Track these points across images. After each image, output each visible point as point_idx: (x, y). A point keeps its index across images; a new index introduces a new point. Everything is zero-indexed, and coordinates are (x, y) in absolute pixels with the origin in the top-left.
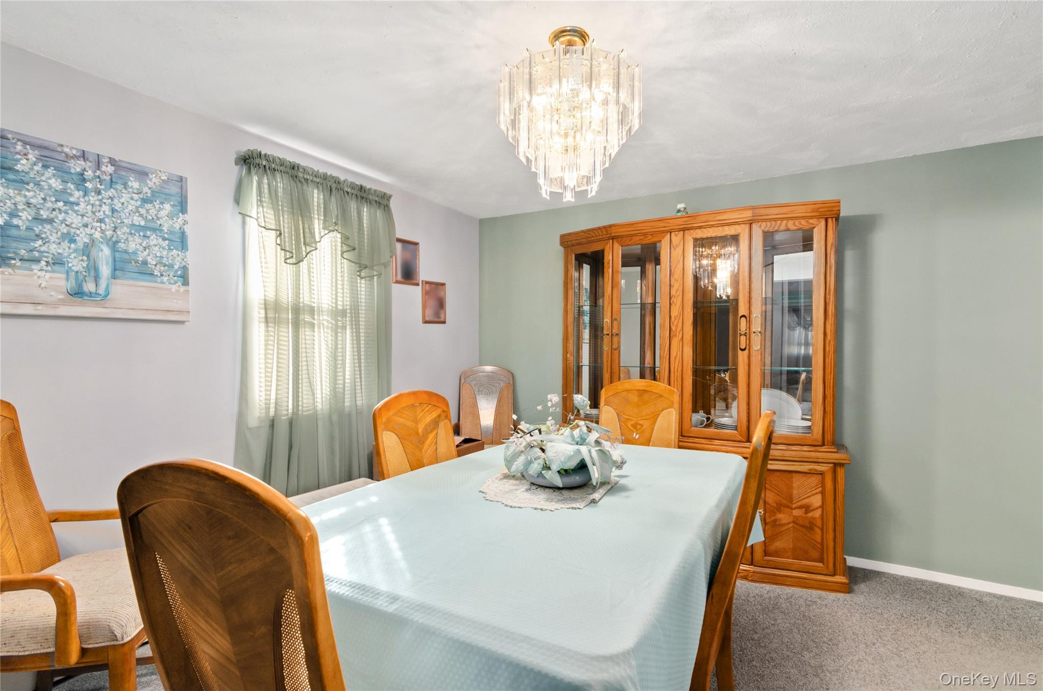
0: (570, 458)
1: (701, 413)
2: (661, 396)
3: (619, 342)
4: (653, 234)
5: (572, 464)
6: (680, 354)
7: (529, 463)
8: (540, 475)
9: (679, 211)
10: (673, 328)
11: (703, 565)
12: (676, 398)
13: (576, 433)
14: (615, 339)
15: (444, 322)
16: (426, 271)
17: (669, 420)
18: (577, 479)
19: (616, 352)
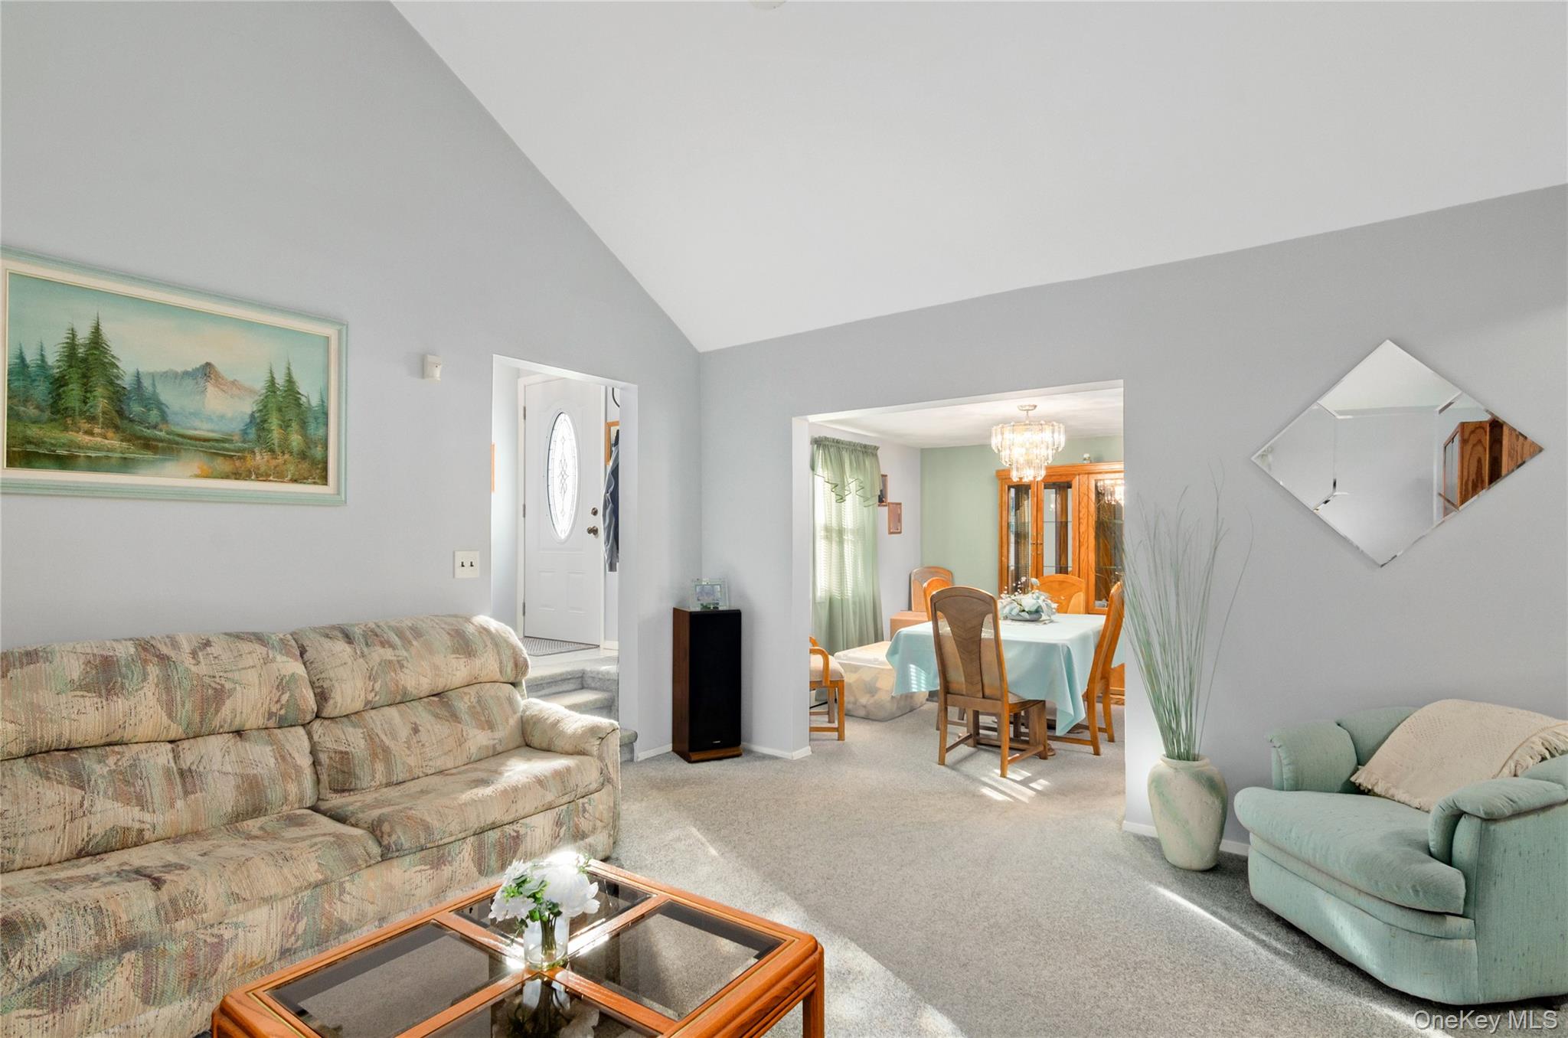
0: (1034, 605)
1: (1104, 600)
2: (1074, 585)
3: (1043, 549)
4: (1066, 475)
5: (1034, 609)
6: (1086, 558)
7: (1012, 610)
8: (1018, 614)
9: (1085, 459)
10: (1082, 540)
11: (1093, 642)
12: (1084, 586)
13: (1034, 596)
14: (1040, 547)
15: (900, 533)
16: (891, 498)
17: (1079, 598)
18: (1035, 616)
19: (1040, 557)
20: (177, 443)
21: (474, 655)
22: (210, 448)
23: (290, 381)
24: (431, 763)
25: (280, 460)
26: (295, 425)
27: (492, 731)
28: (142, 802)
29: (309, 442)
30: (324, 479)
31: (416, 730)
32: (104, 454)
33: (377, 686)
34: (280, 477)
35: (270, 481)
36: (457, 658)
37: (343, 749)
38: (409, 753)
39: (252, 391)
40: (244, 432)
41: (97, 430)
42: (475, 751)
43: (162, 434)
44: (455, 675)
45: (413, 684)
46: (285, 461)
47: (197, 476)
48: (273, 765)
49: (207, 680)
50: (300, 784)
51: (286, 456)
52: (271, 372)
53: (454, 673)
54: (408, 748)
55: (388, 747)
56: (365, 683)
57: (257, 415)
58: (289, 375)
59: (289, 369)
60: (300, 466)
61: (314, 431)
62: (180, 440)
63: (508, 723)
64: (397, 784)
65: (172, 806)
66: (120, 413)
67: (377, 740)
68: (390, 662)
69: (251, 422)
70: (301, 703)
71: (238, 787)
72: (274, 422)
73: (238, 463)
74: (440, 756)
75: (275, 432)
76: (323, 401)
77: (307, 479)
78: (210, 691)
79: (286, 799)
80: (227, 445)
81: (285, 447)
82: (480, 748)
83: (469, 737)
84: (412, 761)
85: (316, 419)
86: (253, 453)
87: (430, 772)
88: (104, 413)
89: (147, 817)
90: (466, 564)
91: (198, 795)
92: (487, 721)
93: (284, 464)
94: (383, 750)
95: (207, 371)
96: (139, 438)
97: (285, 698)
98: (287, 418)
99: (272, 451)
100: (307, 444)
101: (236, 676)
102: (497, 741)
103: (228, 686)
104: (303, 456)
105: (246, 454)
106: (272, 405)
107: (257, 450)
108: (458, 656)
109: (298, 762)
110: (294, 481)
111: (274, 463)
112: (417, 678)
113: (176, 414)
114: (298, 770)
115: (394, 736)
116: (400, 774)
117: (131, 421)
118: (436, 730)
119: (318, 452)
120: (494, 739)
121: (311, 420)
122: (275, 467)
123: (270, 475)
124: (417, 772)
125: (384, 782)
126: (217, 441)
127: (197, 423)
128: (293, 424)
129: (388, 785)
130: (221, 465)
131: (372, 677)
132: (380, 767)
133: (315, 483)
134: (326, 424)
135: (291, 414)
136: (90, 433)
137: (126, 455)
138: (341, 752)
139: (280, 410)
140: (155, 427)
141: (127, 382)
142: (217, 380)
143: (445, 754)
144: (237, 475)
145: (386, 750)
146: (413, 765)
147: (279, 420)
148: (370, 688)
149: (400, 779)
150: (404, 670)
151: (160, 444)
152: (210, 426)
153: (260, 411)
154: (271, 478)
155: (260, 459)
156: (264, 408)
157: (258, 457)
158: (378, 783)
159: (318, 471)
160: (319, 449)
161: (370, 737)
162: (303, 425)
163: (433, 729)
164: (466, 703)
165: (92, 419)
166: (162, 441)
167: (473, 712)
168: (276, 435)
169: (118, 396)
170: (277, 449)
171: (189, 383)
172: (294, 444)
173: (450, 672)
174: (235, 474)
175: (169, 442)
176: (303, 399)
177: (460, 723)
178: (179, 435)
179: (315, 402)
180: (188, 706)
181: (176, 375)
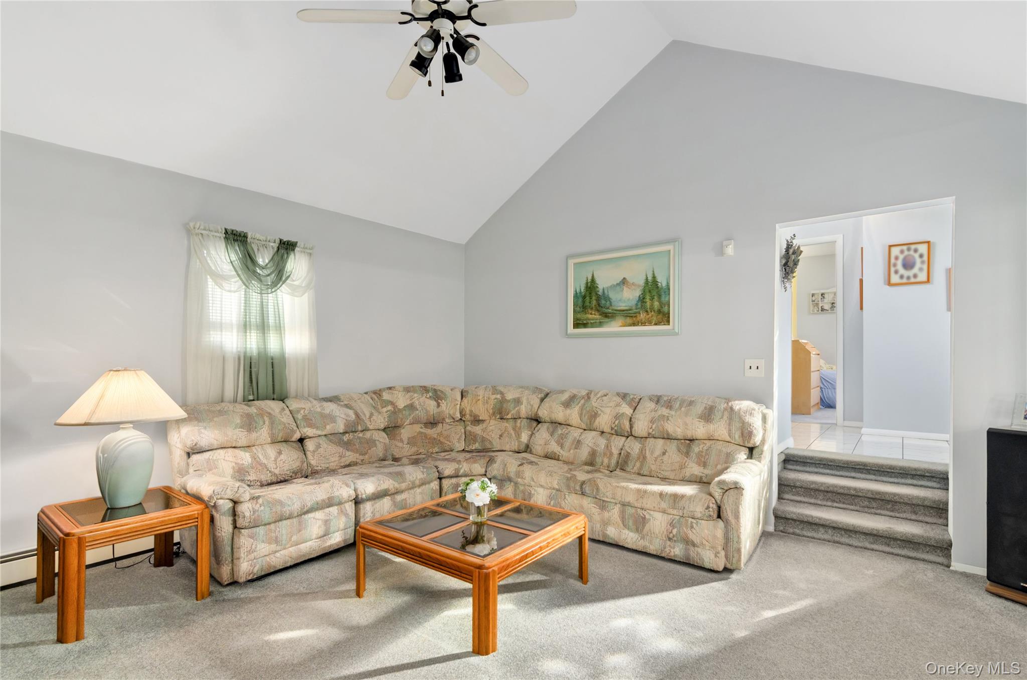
20: (615, 314)
21: (710, 422)
22: (624, 314)
23: (654, 277)
24: (662, 472)
25: (650, 315)
26: (656, 298)
27: (704, 468)
28: (562, 446)
29: (661, 304)
30: (668, 322)
31: (664, 454)
32: (594, 321)
33: (654, 426)
34: (650, 323)
35: (646, 325)
36: (700, 421)
37: (629, 451)
38: (654, 463)
39: (639, 286)
40: (637, 305)
41: (593, 313)
42: (689, 475)
43: (610, 311)
44: (697, 431)
45: (672, 430)
46: (652, 315)
47: (621, 326)
48: (602, 448)
49: (594, 409)
50: (610, 459)
51: (653, 313)
52: (647, 276)
53: (696, 429)
54: (655, 461)
55: (646, 457)
56: (648, 424)
57: (641, 296)
58: (654, 274)
59: (653, 271)
60: (658, 317)
61: (663, 299)
62: (615, 312)
63: (716, 468)
64: (643, 475)
65: (569, 451)
66: (599, 305)
67: (644, 452)
68: (664, 416)
69: (639, 300)
70: (622, 426)
71: (589, 452)
72: (648, 297)
73: (634, 319)
74: (669, 471)
75: (648, 302)
76: (668, 283)
77: (661, 323)
78: (593, 413)
79: (602, 464)
80: (630, 312)
81: (652, 309)
82: (692, 475)
83: (688, 467)
84: (653, 467)
85: (665, 292)
86: (640, 313)
87: (660, 476)
88: (595, 306)
89: (561, 451)
90: (754, 367)
91: (578, 450)
92: (704, 462)
93: (652, 317)
94: (643, 458)
95: (624, 281)
96: (603, 313)
97: (617, 422)
98: (653, 295)
99: (647, 311)
100: (661, 305)
101: (603, 409)
102: (704, 475)
103: (599, 412)
104: (659, 312)
105: (638, 315)
106: (647, 291)
107: (641, 312)
108: (700, 420)
109: (613, 451)
110: (656, 324)
111: (648, 317)
112: (675, 427)
113: (614, 301)
114: (611, 454)
115: (652, 453)
116: (645, 471)
117: (602, 307)
118: (673, 457)
119: (665, 309)
120: (703, 473)
121: (663, 293)
122: (648, 319)
123: (646, 323)
124: (653, 474)
125: (637, 472)
126: (627, 310)
127: (621, 304)
128: (655, 297)
129: (639, 474)
130: (629, 320)
131: (652, 421)
132: (638, 464)
133: (664, 324)
134: (669, 294)
135: (654, 293)
136: (591, 314)
137: (601, 321)
138: (628, 452)
139: (650, 292)
140: (608, 308)
141: (600, 293)
142: (627, 284)
143: (672, 471)
144: (634, 324)
145: (645, 458)
146: (653, 469)
147: (650, 296)
148: (650, 427)
149: (644, 474)
150: (669, 422)
151: (610, 315)
152: (624, 305)
153: (642, 294)
154: (647, 324)
155: (643, 316)
156: (644, 293)
157: (642, 315)
158: (634, 471)
159: (666, 318)
160: (666, 307)
161: (642, 450)
162: (660, 296)
163: (673, 455)
164: (699, 448)
165: (592, 309)
166: (610, 313)
167: (699, 455)
168: (648, 304)
169: (598, 299)
170: (649, 310)
171: (618, 288)
172: (656, 307)
173: (694, 428)
174: (633, 324)
175: (613, 313)
176: (659, 284)
177: (687, 457)
178: (616, 310)
179: (664, 284)
180: (586, 417)
181: (614, 286)
